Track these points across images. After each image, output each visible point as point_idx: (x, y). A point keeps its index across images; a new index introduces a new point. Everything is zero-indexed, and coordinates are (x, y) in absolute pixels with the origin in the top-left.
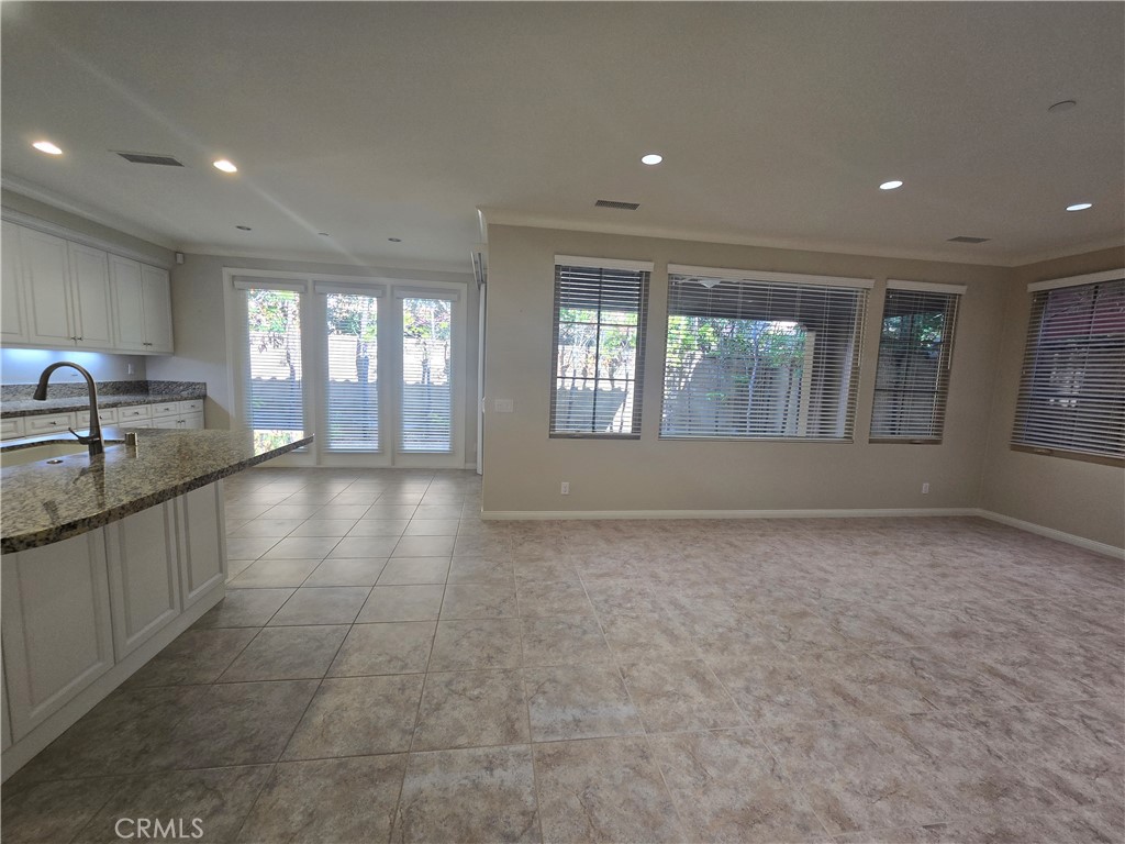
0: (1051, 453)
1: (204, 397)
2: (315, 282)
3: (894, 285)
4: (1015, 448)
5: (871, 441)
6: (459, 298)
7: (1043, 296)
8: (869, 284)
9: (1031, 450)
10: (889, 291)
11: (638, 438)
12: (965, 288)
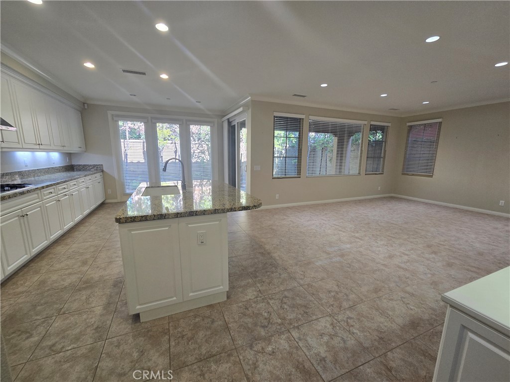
0: (413, 175)
1: (103, 171)
2: (152, 118)
3: (372, 123)
4: (403, 174)
5: (366, 174)
6: (214, 125)
7: (411, 127)
8: (366, 122)
9: (408, 175)
10: (371, 125)
11: (300, 177)
12: (390, 124)
